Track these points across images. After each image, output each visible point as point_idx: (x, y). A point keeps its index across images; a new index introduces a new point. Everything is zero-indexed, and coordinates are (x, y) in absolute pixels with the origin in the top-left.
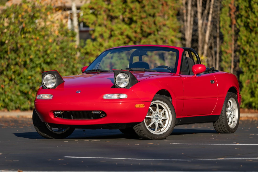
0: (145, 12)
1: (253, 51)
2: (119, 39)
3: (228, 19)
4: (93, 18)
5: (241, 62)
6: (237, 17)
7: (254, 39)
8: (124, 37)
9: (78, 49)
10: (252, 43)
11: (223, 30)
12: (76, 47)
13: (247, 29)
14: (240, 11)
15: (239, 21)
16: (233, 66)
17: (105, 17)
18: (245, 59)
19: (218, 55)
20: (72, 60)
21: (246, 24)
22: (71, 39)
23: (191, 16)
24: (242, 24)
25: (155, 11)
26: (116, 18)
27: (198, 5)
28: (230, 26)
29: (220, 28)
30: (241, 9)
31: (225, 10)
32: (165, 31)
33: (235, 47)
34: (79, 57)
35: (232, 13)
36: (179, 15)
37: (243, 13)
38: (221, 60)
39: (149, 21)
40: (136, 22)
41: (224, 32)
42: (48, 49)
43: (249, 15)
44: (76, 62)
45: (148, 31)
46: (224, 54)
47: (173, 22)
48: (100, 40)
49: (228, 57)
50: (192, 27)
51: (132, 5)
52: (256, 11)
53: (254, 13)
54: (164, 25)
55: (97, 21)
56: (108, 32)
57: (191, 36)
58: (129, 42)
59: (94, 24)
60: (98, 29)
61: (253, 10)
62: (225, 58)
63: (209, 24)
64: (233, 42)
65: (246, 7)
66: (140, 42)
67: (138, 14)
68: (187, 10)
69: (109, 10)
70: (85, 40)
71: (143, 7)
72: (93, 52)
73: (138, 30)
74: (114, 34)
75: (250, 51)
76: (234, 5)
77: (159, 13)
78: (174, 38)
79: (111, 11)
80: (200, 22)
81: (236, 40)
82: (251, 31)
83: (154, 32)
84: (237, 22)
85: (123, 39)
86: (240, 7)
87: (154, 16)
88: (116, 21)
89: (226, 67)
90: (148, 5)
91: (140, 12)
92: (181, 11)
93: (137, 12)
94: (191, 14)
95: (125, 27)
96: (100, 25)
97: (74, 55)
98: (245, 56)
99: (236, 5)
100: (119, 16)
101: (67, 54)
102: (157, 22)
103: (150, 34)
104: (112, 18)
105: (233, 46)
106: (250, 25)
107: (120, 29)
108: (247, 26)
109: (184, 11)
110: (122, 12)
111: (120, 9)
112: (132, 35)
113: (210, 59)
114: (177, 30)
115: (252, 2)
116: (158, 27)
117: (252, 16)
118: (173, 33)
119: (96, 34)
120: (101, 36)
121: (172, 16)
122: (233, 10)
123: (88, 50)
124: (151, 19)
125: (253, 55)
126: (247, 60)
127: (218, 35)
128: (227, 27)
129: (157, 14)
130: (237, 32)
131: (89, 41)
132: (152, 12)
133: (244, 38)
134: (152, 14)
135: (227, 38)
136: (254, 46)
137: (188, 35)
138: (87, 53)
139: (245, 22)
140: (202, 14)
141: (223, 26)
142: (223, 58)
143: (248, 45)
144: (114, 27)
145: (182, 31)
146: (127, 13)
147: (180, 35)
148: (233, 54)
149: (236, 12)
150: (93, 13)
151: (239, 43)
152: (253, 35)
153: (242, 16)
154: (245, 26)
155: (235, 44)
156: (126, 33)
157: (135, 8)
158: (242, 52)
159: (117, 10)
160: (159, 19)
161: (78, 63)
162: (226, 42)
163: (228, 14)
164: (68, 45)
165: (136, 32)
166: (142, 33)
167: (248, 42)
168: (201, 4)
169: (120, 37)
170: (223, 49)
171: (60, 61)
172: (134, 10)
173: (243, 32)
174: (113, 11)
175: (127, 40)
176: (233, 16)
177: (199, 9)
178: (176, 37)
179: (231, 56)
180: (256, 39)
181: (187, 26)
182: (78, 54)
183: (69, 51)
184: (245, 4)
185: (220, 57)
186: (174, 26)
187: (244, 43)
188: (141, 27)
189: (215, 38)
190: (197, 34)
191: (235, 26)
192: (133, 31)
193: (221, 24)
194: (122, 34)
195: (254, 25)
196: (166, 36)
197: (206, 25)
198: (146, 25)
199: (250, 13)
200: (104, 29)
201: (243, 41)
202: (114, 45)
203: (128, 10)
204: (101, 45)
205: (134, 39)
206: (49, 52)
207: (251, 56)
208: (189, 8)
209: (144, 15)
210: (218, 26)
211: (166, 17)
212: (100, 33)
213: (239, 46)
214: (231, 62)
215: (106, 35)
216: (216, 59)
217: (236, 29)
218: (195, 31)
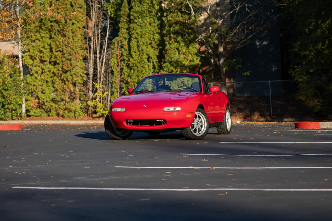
0: (65, 57)
1: (132, 81)
2: (47, 75)
3: (116, 61)
4: (31, 62)
5: (124, 89)
6: (121, 61)
7: (133, 74)
8: (51, 73)
9: (23, 80)
10: (132, 77)
11: (113, 68)
12: (21, 80)
13: (128, 68)
14: (123, 57)
15: (122, 63)
16: (119, 91)
17: (39, 61)
18: (128, 87)
19: (110, 84)
20: (19, 88)
21: (127, 65)
22: (18, 74)
23: (92, 60)
24: (125, 65)
25: (71, 57)
26: (46, 61)
27: (97, 53)
28: (117, 66)
29: (111, 67)
30: (124, 56)
31: (115, 56)
32: (77, 69)
33: (120, 79)
34: (23, 86)
35: (118, 58)
36: (85, 59)
37: (125, 58)
38: (112, 87)
39: (67, 63)
40: (59, 64)
41: (114, 70)
42: (6, 81)
43: (129, 59)
44: (21, 89)
45: (67, 69)
46: (114, 84)
47: (80, 64)
48: (36, 75)
49: (116, 85)
50: (93, 67)
51: (56, 54)
52: (134, 56)
53: (133, 58)
54: (76, 66)
55: (34, 63)
56: (41, 70)
57: (92, 72)
58: (54, 76)
59: (32, 65)
60: (34, 68)
61: (132, 56)
62: (115, 86)
63: (104, 64)
64: (119, 76)
65: (127, 54)
66: (60, 77)
67: (60, 59)
68: (90, 56)
69: (41, 57)
70: (26, 75)
71: (64, 54)
72: (31, 83)
73: (60, 69)
74: (44, 71)
75: (131, 82)
76: (120, 53)
77: (73, 58)
78: (82, 74)
79: (43, 57)
80: (98, 64)
81: (121, 75)
82: (131, 69)
83: (71, 70)
84: (121, 64)
85: (51, 74)
86: (123, 54)
87: (70, 60)
88: (45, 63)
89: (115, 91)
90: (67, 53)
91: (61, 58)
92: (87, 57)
93: (59, 58)
94: (92, 59)
95: (51, 67)
96: (35, 66)
97: (20, 84)
98: (127, 85)
99: (121, 53)
100: (47, 60)
101: (16, 84)
102: (72, 64)
103: (67, 72)
104: (42, 61)
105: (119, 78)
106: (130, 65)
107: (48, 68)
108: (128, 66)
109: (89, 57)
110: (50, 58)
111: (48, 56)
112: (56, 72)
113: (104, 86)
114: (84, 69)
115: (132, 51)
116: (73, 67)
117: (131, 60)
118: (82, 71)
119: (33, 72)
120: (36, 72)
121: (81, 60)
122: (119, 56)
123: (28, 82)
124: (68, 62)
125: (132, 84)
126: (129, 87)
127: (110, 71)
128: (116, 66)
129: (72, 59)
130: (122, 69)
131: (28, 75)
132: (69, 57)
133: (126, 73)
134: (69, 59)
135: (116, 73)
136: (133, 78)
137: (91, 71)
138: (27, 83)
139: (126, 64)
140: (100, 58)
141: (113, 66)
142: (113, 86)
143: (129, 78)
144: (44, 67)
145: (87, 69)
146: (52, 58)
147: (86, 72)
148: (119, 84)
149: (121, 57)
150: (31, 58)
151: (123, 76)
152: (132, 71)
153: (124, 60)
154: (126, 66)
155: (120, 77)
156: (52, 71)
157: (58, 55)
158: (125, 82)
159: (46, 57)
160: (73, 62)
161: (23, 90)
162: (115, 76)
163: (116, 59)
164: (16, 78)
165: (58, 70)
166: (63, 71)
167: (128, 76)
168: (99, 53)
169: (48, 73)
170: (113, 80)
171: (12, 89)
172: (57, 56)
173: (126, 70)
174: (44, 57)
175: (52, 75)
176: (120, 60)
177: (98, 56)
178: (83, 73)
179: (118, 84)
180: (134, 74)
181: (90, 66)
182: (23, 84)
183: (18, 82)
184: (126, 52)
185: (112, 85)
186: (81, 66)
187: (126, 76)
188: (62, 67)
189: (108, 74)
190: (97, 71)
191: (120, 67)
192: (57, 69)
193: (112, 64)
194: (49, 71)
195: (133, 65)
196: (78, 73)
197: (102, 65)
198: (66, 65)
199: (130, 58)
200: (38, 68)
201: (125, 75)
202: (45, 78)
203: (53, 57)
204: (36, 78)
205: (57, 74)
206: (6, 83)
207: (131, 84)
208: (92, 55)
209: (64, 59)
210: (110, 66)
211: (77, 60)
212: (36, 71)
213: (123, 78)
214: (118, 88)
215: (40, 72)
216: (109, 87)
217: (121, 68)
218: (95, 69)
